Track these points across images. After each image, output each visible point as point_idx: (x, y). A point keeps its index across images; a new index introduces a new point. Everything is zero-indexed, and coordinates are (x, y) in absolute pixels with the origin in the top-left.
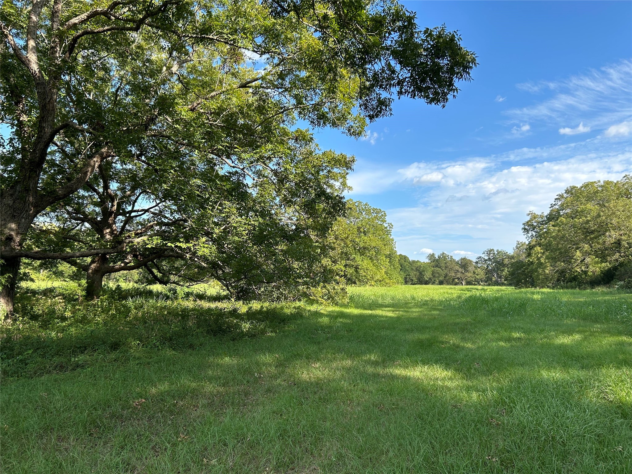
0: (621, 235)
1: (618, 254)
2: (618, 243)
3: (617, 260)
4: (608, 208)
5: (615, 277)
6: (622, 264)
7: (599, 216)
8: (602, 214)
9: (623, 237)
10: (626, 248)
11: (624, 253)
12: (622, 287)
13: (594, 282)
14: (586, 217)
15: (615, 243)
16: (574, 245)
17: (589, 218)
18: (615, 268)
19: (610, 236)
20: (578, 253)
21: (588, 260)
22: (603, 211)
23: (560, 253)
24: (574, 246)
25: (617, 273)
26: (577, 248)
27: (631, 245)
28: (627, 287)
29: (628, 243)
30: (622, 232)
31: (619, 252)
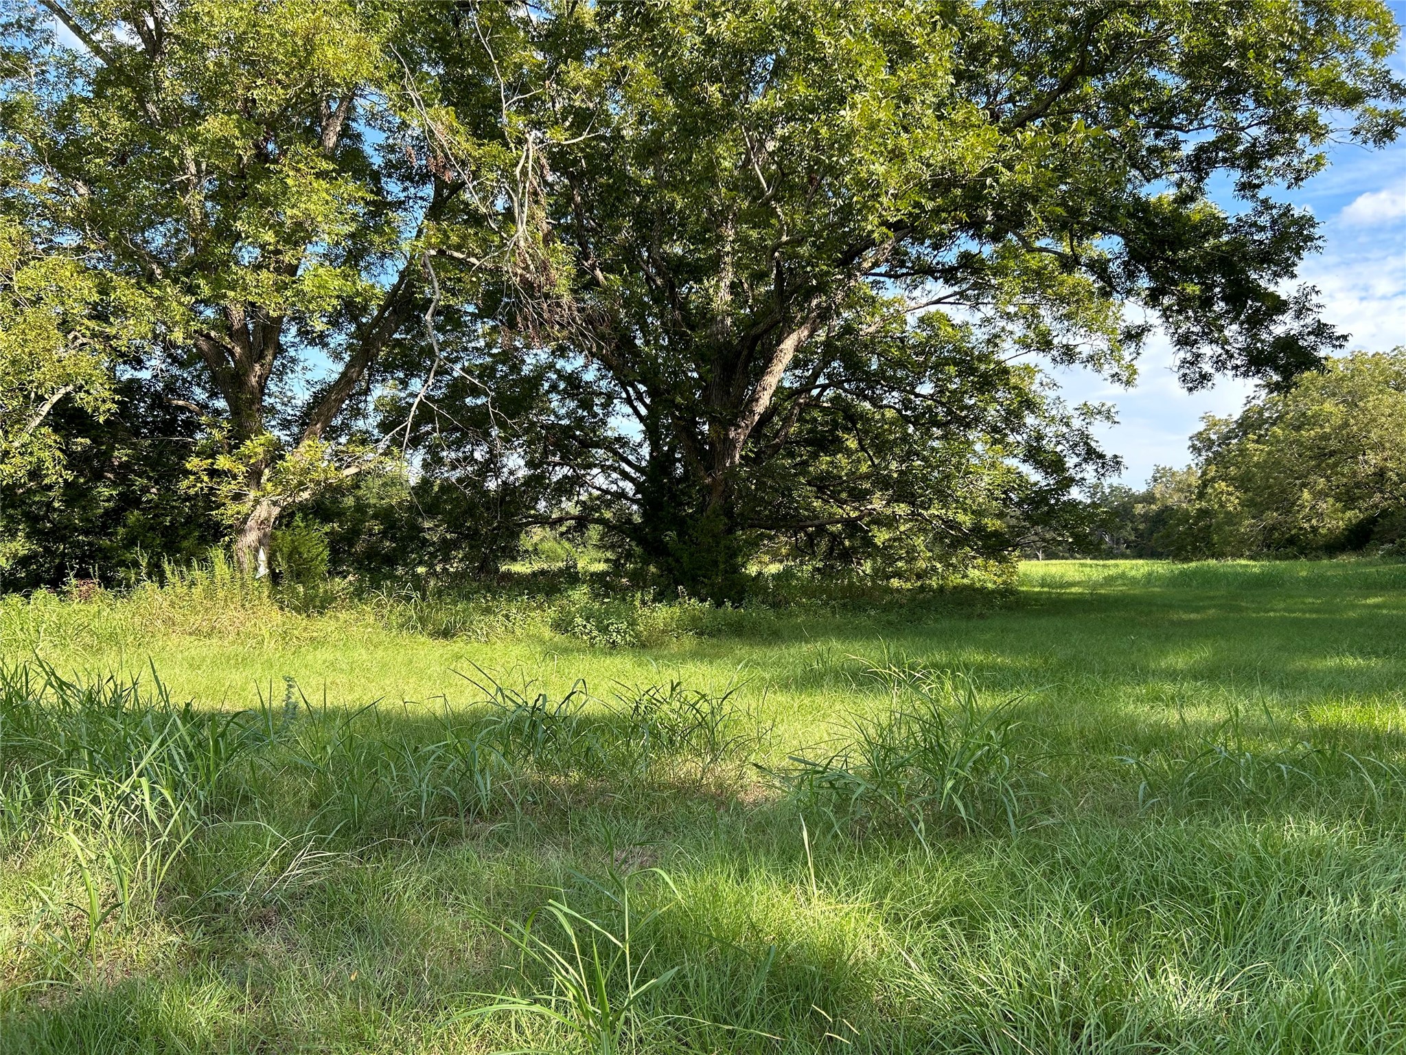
0: (1386, 460)
1: (1379, 495)
2: (1381, 474)
3: (1376, 506)
4: (1364, 411)
5: (1373, 536)
6: (1384, 514)
7: (1346, 424)
8: (1352, 421)
9: (1389, 464)
10: (1395, 484)
11: (1391, 492)
12: (1390, 553)
13: (1334, 547)
14: (1322, 427)
15: (1375, 474)
16: (1297, 478)
17: (1328, 430)
18: (1372, 521)
19: (1366, 462)
20: (1306, 495)
21: (1323, 506)
22: (1354, 417)
23: (1272, 494)
24: (1297, 482)
25: (1376, 529)
26: (1304, 485)
27: (1403, 478)
28: (1399, 553)
29: (1398, 475)
30: (1385, 454)
31: (1381, 492)
